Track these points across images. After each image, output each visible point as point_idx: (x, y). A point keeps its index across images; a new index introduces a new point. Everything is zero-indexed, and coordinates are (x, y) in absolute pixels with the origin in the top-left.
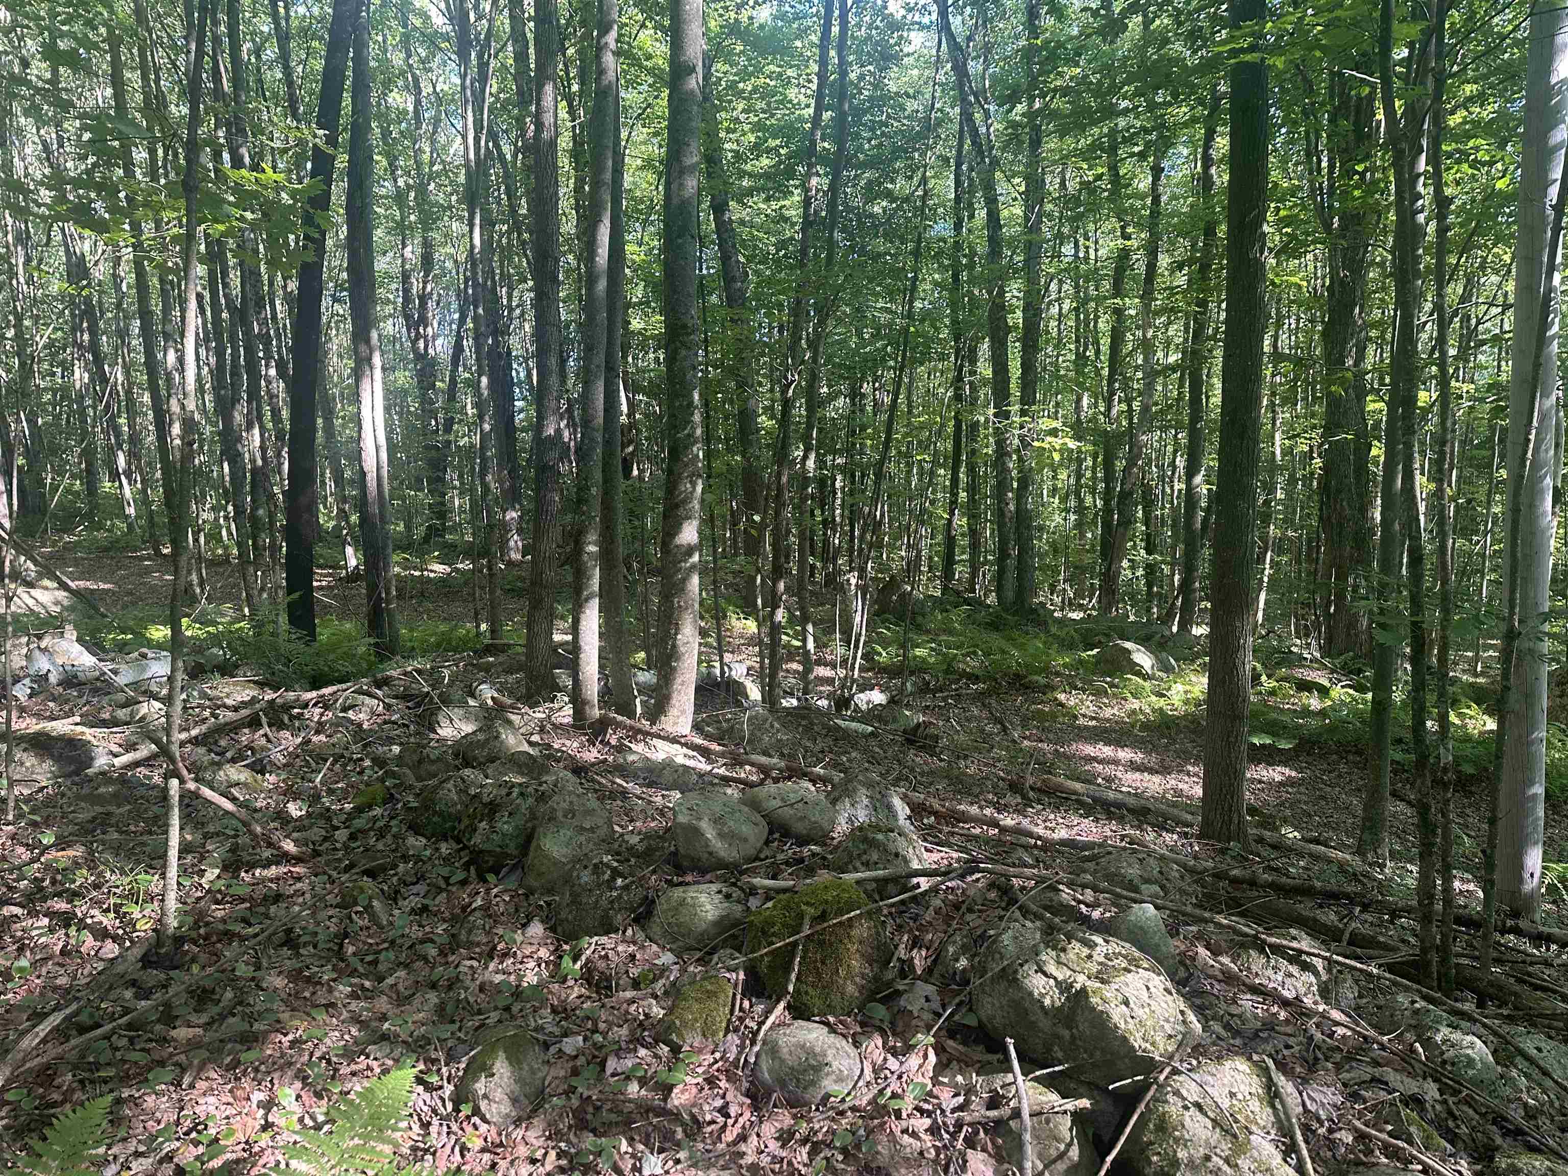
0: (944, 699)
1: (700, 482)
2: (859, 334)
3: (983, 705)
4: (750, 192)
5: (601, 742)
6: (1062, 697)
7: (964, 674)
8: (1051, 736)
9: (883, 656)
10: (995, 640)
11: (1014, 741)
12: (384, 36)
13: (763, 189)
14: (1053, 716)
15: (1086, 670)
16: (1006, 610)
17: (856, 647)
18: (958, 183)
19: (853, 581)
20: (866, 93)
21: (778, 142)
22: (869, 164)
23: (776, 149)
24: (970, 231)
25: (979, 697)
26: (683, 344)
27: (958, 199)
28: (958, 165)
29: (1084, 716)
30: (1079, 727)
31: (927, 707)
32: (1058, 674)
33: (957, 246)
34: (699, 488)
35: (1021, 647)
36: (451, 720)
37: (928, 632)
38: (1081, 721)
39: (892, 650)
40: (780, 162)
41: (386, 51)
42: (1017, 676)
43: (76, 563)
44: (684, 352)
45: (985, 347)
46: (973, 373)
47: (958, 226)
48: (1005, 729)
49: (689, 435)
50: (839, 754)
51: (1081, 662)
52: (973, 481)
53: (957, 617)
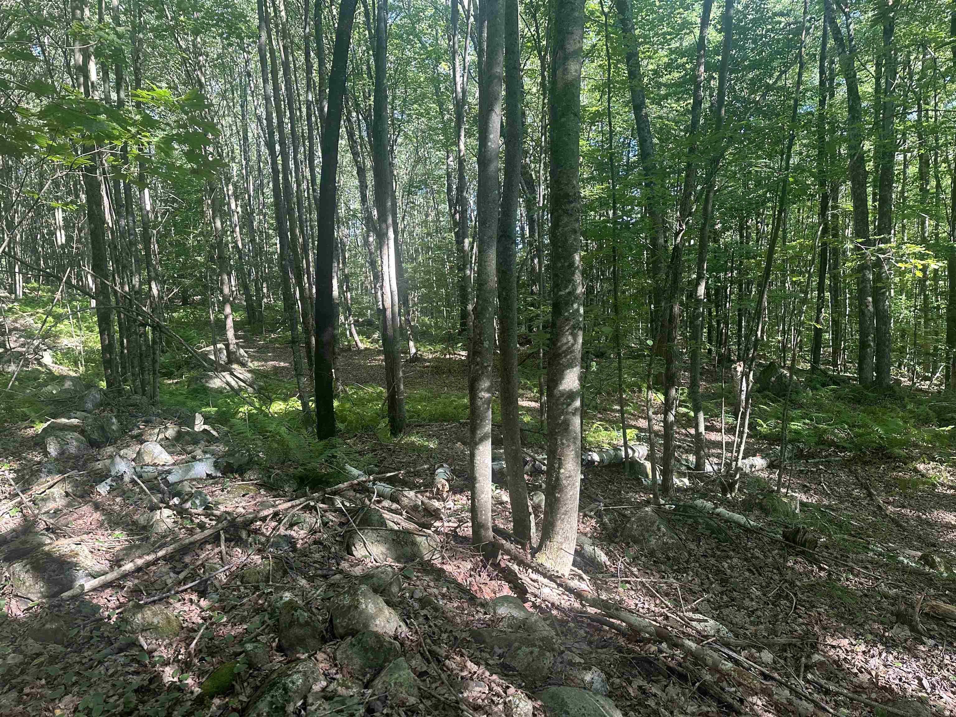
0: (816, 465)
1: (581, 333)
2: (745, 185)
3: (850, 471)
4: (666, 97)
5: (493, 565)
6: (921, 467)
7: (832, 443)
8: (913, 502)
9: (764, 428)
10: (860, 416)
11: (879, 508)
12: (437, 31)
13: (675, 94)
14: (915, 485)
15: (942, 443)
16: (867, 388)
17: (743, 419)
18: (822, 72)
19: (740, 369)
20: (750, 17)
21: (684, 60)
22: (754, 66)
23: (683, 65)
24: (831, 106)
25: (846, 464)
26: (566, 212)
27: (822, 83)
28: (822, 60)
29: (942, 485)
30: (938, 495)
31: (801, 471)
32: (916, 446)
33: (822, 117)
34: (580, 340)
35: (882, 423)
36: (365, 543)
37: (801, 406)
38: (940, 489)
39: (772, 422)
40: (686, 75)
41: (437, 39)
42: (881, 448)
43: (274, 350)
44: (565, 219)
45: (845, 188)
46: (835, 207)
47: (822, 103)
48: (870, 495)
49: (569, 293)
50: (719, 559)
51: (938, 436)
52: (835, 284)
53: (825, 393)
